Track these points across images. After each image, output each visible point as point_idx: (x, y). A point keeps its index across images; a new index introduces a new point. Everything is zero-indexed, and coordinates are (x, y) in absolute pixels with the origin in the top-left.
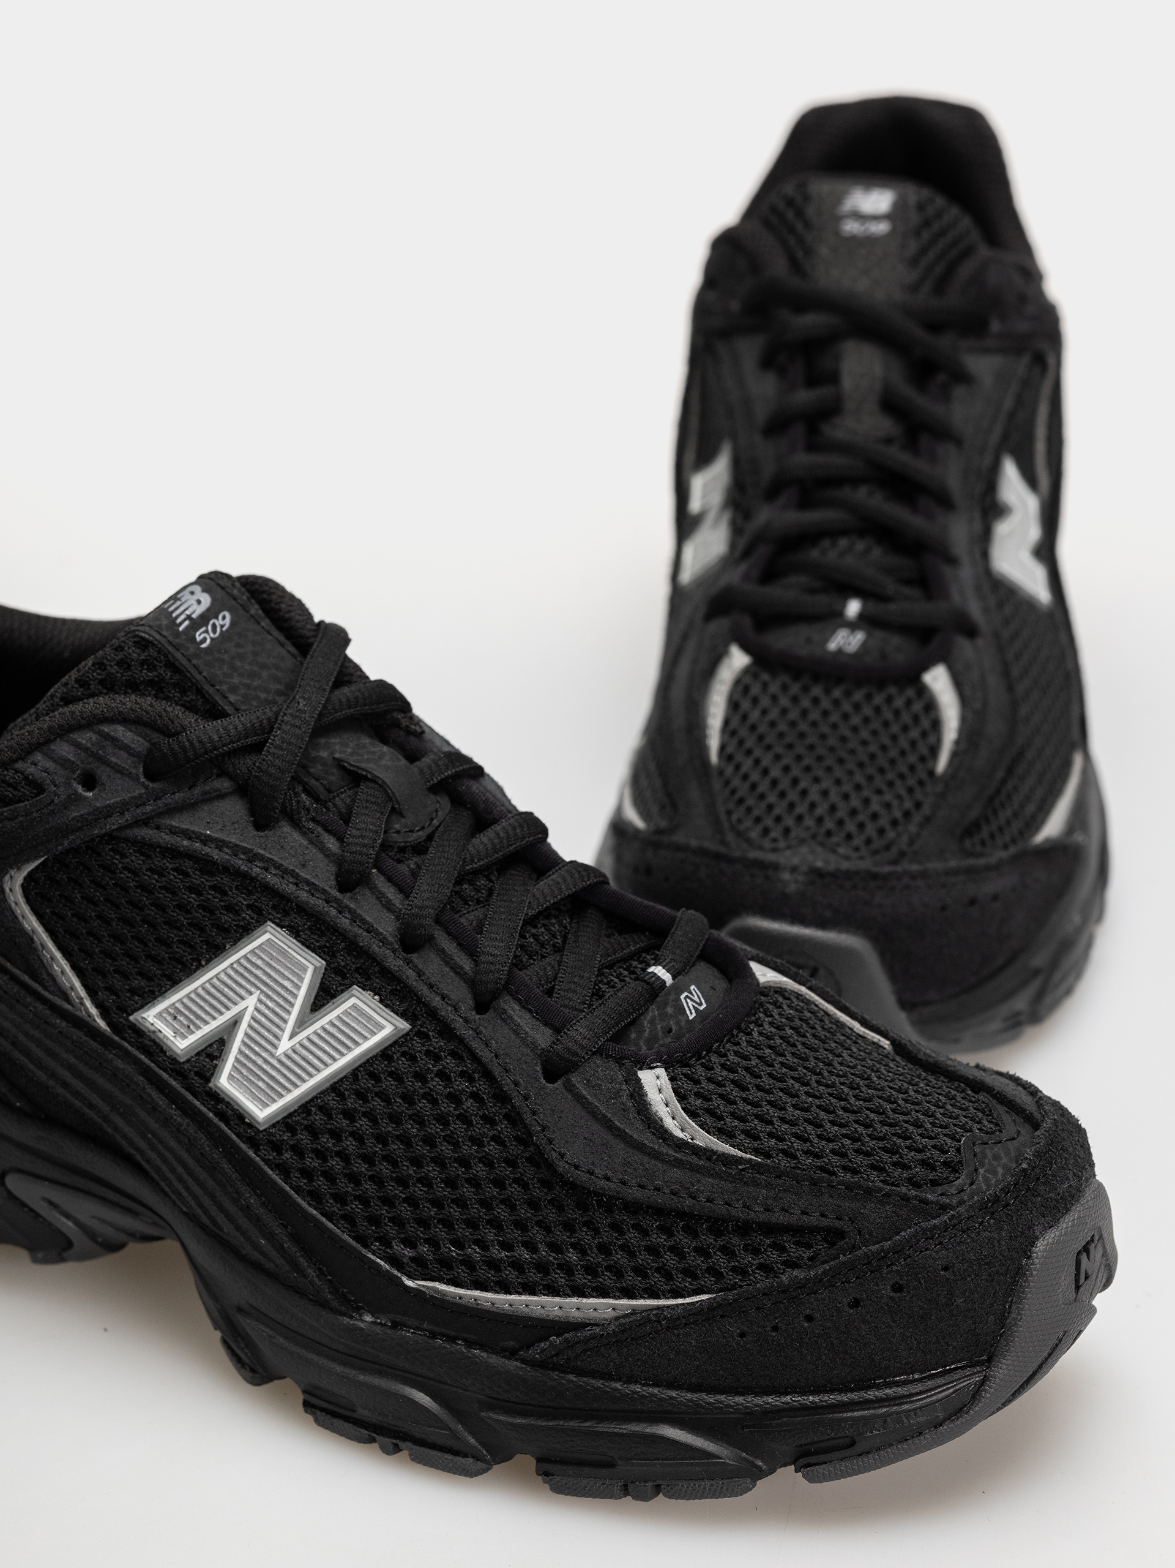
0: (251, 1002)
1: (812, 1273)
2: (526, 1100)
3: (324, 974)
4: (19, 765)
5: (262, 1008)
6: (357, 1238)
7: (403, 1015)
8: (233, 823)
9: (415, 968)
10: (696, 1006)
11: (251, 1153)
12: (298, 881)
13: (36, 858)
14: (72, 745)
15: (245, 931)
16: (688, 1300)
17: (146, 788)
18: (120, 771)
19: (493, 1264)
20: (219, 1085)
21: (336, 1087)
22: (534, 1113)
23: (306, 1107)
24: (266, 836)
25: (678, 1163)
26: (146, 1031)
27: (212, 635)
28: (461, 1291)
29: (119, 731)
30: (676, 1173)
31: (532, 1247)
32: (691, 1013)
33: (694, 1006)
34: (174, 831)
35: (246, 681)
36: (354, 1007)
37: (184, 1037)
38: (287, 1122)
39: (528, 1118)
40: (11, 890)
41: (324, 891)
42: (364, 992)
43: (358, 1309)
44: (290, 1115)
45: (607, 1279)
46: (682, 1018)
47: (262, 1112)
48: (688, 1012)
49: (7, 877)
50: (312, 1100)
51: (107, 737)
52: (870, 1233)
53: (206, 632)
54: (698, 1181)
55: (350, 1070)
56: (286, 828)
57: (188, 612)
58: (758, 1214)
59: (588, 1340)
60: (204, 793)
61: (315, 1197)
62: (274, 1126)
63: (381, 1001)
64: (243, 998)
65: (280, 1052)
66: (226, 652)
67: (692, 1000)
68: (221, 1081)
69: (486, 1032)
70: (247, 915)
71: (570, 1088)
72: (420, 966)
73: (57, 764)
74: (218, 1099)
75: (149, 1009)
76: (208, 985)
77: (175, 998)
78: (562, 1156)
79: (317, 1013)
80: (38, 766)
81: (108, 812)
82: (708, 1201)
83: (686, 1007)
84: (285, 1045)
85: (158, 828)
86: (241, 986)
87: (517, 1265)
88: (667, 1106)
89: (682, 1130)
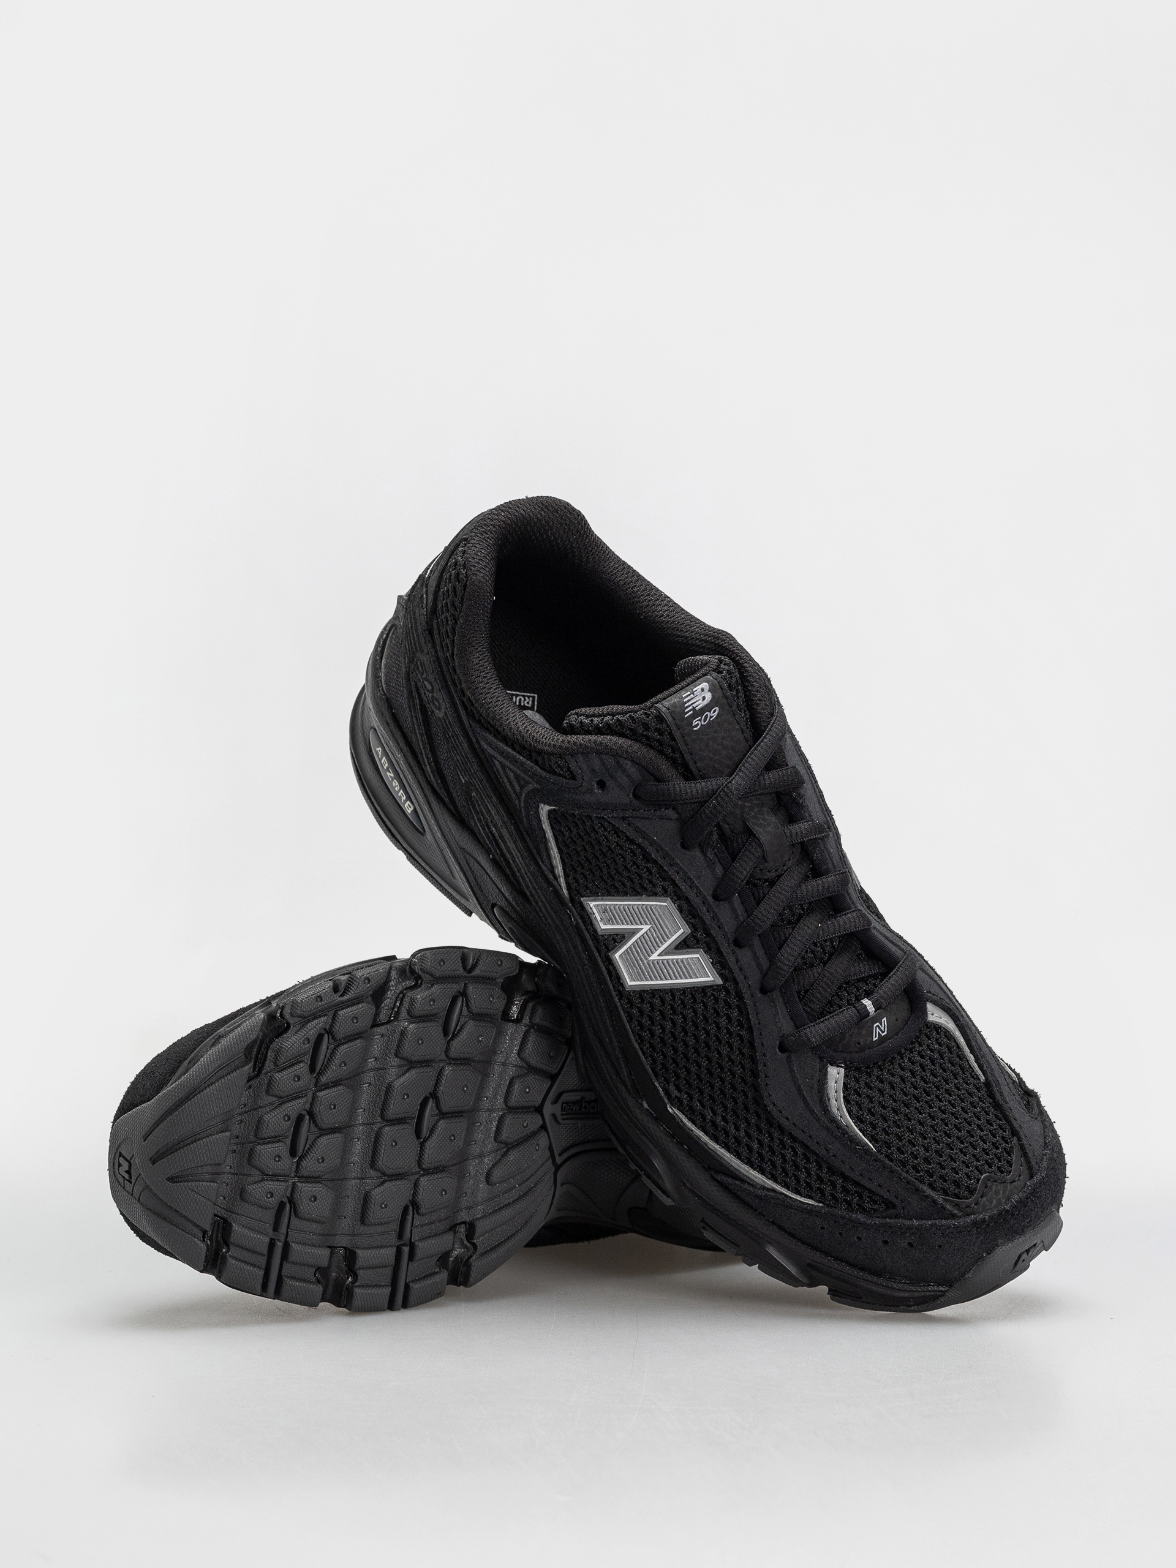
0: (646, 928)
1: (868, 1221)
2: (764, 1055)
3: (688, 936)
5: (649, 933)
6: (653, 1070)
7: (721, 975)
8: (669, 838)
9: (736, 956)
10: (881, 1033)
11: (616, 999)
12: (692, 887)
13: (559, 806)
14: (600, 761)
15: (654, 894)
16: (802, 1199)
17: (632, 802)
18: (620, 786)
20: (613, 957)
22: (765, 1065)
23: (654, 992)
24: (684, 853)
25: (827, 1129)
26: (587, 909)
27: (703, 723)
28: (693, 1128)
29: (628, 765)
30: (823, 1133)
31: (737, 1129)
32: (876, 1037)
33: (879, 1033)
34: (637, 830)
35: (711, 755)
36: (697, 959)
37: (605, 924)
38: (641, 994)
39: (760, 1067)
40: (543, 811)
41: (704, 897)
42: (705, 955)
44: (644, 991)
45: (768, 1167)
46: (869, 1039)
47: (630, 982)
48: (874, 1036)
49: (543, 804)
50: (656, 990)
51: (620, 766)
52: (908, 1212)
53: (700, 720)
55: (683, 987)
56: (697, 853)
57: (694, 705)
58: (855, 1175)
60: (662, 815)
61: (641, 1040)
62: (633, 991)
64: (641, 924)
65: (651, 958)
66: (707, 735)
67: (880, 1028)
68: (615, 955)
69: (760, 1007)
70: (658, 888)
71: (789, 1061)
72: (740, 957)
73: (588, 768)
74: (610, 963)
75: (593, 900)
76: (626, 907)
77: (608, 902)
78: (770, 1095)
79: (676, 951)
80: (578, 763)
81: (605, 807)
82: (834, 1155)
83: (874, 1031)
84: (654, 957)
85: (629, 824)
86: (643, 918)
87: (726, 1133)
88: (836, 1092)
89: (838, 1110)
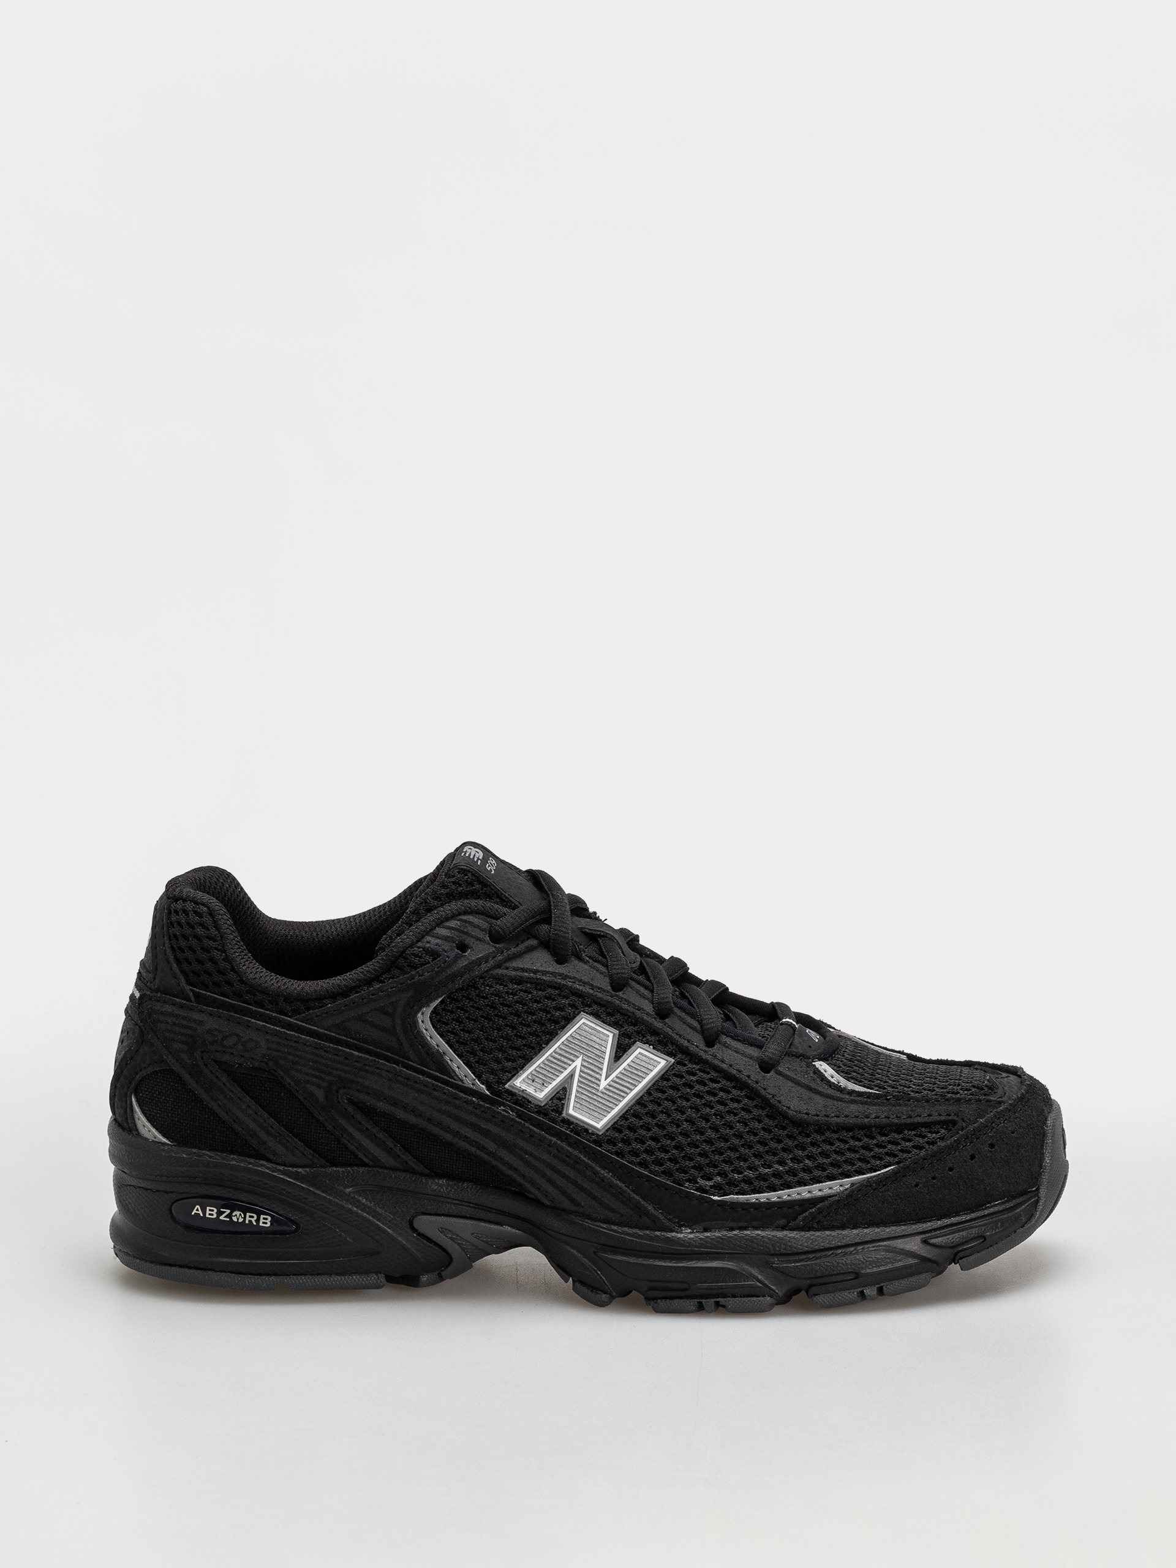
0: (578, 1062)
1: (949, 1142)
2: (758, 1083)
3: (618, 1039)
4: (420, 944)
5: (585, 1064)
6: (676, 1182)
7: (670, 1054)
8: (546, 962)
9: (669, 1027)
11: (596, 1147)
12: (592, 987)
13: (436, 998)
14: (447, 929)
15: (568, 1020)
16: (881, 1172)
17: (495, 947)
18: (478, 939)
19: (762, 1178)
20: (568, 1113)
21: (640, 1102)
22: (765, 1089)
23: (624, 1116)
24: (567, 966)
25: (853, 1102)
26: (517, 1091)
27: (493, 868)
28: (747, 1196)
29: (470, 918)
30: (853, 1107)
31: (783, 1163)
34: (515, 969)
36: (640, 1053)
37: (541, 1091)
38: (615, 1126)
39: (763, 1092)
40: (423, 1022)
41: (608, 992)
42: (645, 1045)
43: (680, 1226)
44: (616, 1122)
46: (813, 1041)
47: (600, 1123)
49: (419, 1015)
50: (627, 1112)
51: (465, 921)
52: (969, 1119)
53: (490, 866)
54: (868, 1109)
55: (645, 1090)
56: (575, 962)
58: (905, 1120)
59: (831, 1205)
60: (527, 947)
62: (607, 1131)
63: (654, 1048)
64: (573, 1061)
65: (601, 1088)
66: (503, 877)
68: (569, 1111)
69: (719, 1056)
70: (569, 1010)
71: (780, 1074)
72: (671, 1026)
73: (442, 940)
74: (568, 1122)
75: (517, 1078)
76: (550, 1058)
77: (531, 1069)
78: (789, 1108)
79: (618, 1062)
80: (431, 942)
81: (479, 962)
82: (876, 1118)
84: (604, 1083)
85: (507, 968)
86: (571, 1054)
87: (777, 1175)
88: (834, 1076)
89: (847, 1086)
